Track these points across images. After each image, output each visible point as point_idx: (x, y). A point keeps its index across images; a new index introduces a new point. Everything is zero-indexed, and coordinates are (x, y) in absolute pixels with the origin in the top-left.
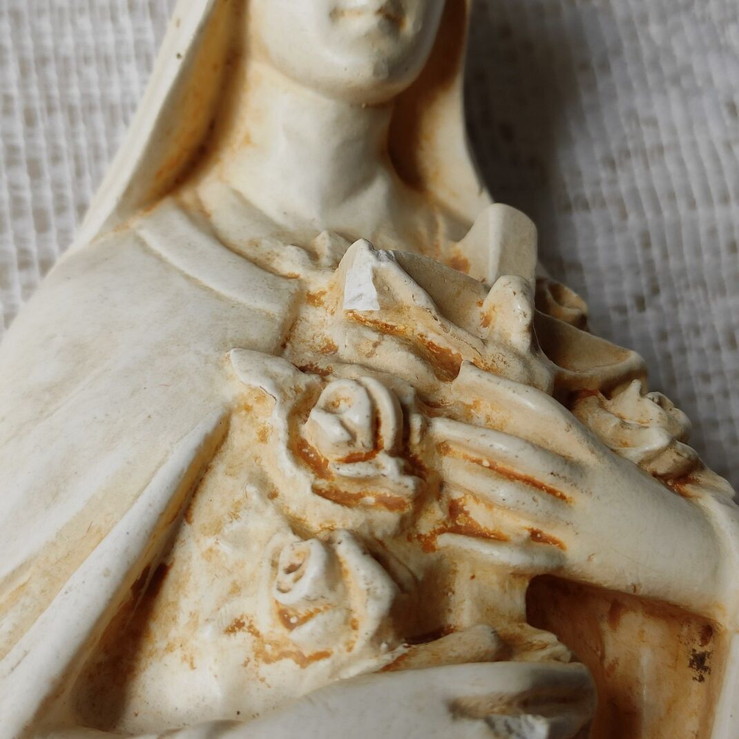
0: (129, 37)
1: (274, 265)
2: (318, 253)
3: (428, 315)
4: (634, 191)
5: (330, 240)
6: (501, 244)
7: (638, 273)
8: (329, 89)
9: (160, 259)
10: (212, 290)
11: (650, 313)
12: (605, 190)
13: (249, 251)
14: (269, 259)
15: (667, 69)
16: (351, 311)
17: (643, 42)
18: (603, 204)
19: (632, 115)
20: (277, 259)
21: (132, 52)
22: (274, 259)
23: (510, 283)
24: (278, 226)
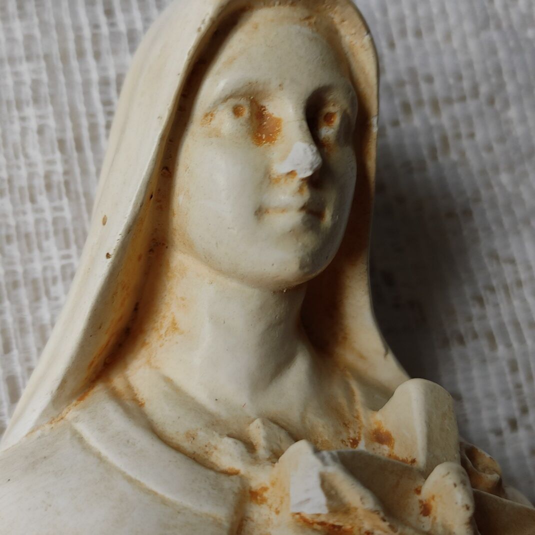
0: (48, 215)
1: (213, 459)
2: (255, 442)
3: (375, 516)
4: (502, 326)
5: (264, 428)
6: (426, 422)
7: (509, 398)
8: (256, 282)
9: (100, 459)
10: (156, 494)
11: (522, 433)
12: (477, 325)
13: (186, 445)
14: (207, 453)
15: (519, 212)
16: (298, 514)
17: (496, 189)
18: (475, 336)
19: (494, 256)
20: (215, 453)
21: (51, 228)
22: (213, 452)
23: (448, 473)
24: (210, 414)
